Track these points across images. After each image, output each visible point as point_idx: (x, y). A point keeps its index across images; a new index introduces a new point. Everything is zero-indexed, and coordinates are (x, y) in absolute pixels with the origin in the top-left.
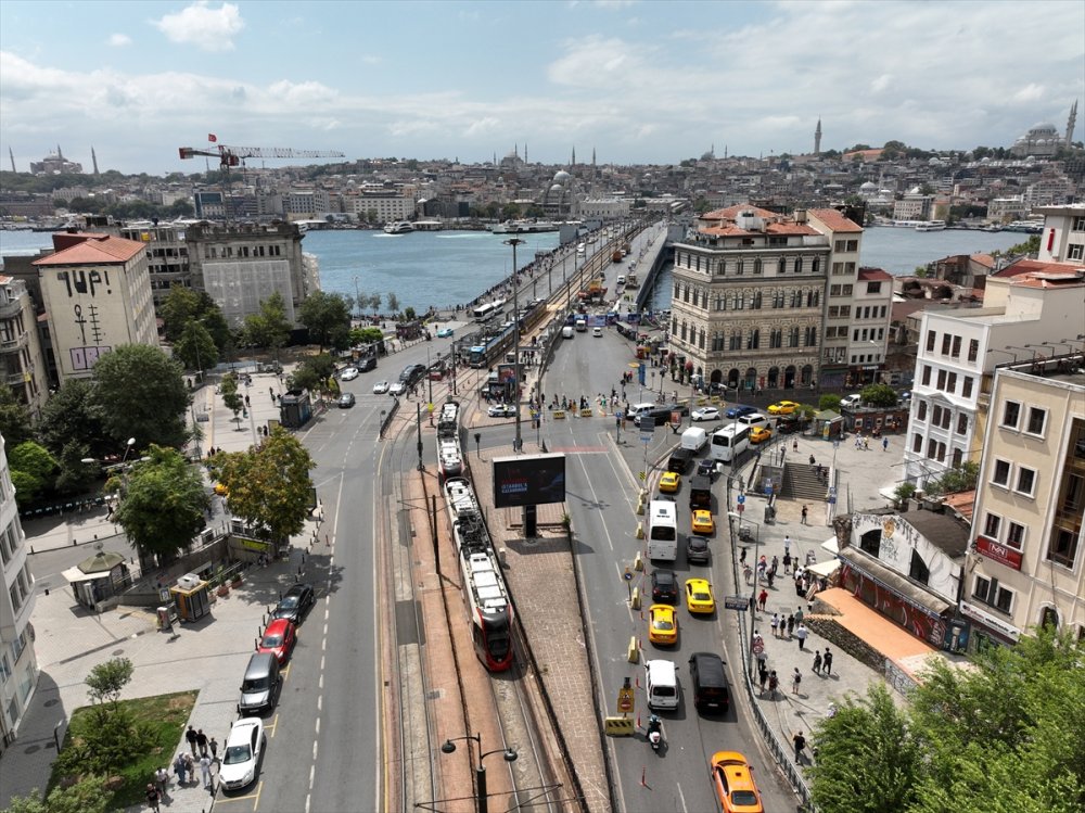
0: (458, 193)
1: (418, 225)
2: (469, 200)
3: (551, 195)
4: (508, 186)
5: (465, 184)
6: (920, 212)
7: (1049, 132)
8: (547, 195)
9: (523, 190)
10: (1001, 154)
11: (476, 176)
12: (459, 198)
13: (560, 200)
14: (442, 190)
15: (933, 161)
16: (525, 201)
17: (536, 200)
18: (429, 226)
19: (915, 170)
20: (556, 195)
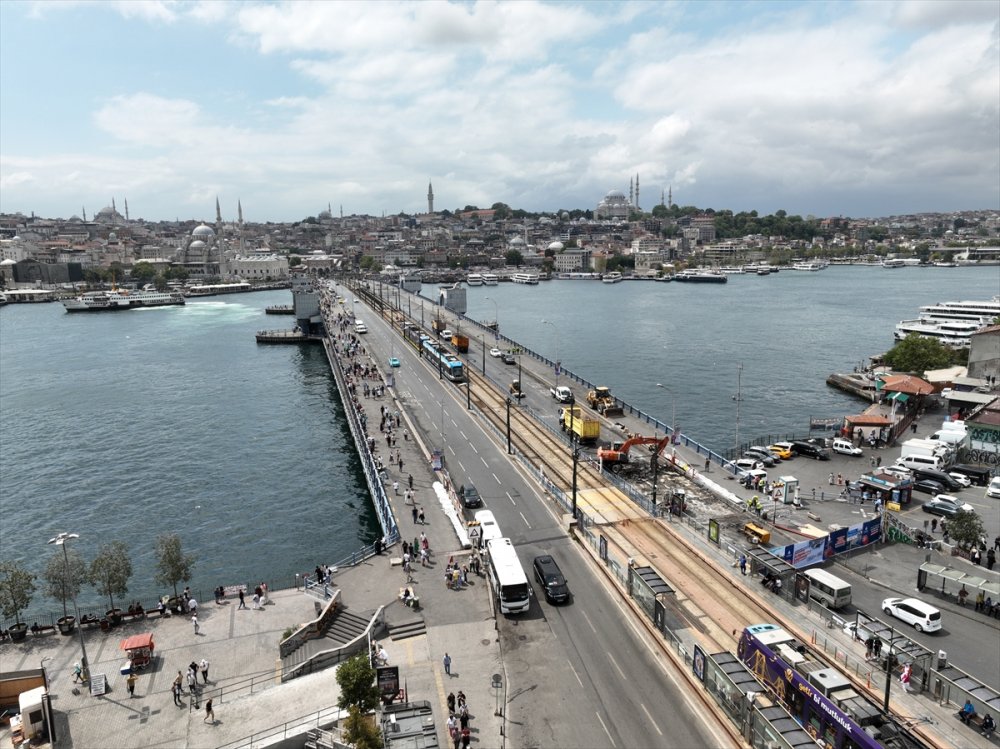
0: (62, 251)
1: (13, 296)
2: (80, 259)
3: (191, 252)
4: (125, 243)
5: (63, 241)
6: (580, 264)
7: (621, 198)
8: (186, 253)
9: (147, 247)
10: (589, 215)
11: (74, 232)
12: (65, 259)
13: (205, 258)
14: (36, 249)
15: (543, 220)
16: (159, 260)
17: (173, 259)
18: (31, 296)
19: (532, 228)
20: (199, 253)
